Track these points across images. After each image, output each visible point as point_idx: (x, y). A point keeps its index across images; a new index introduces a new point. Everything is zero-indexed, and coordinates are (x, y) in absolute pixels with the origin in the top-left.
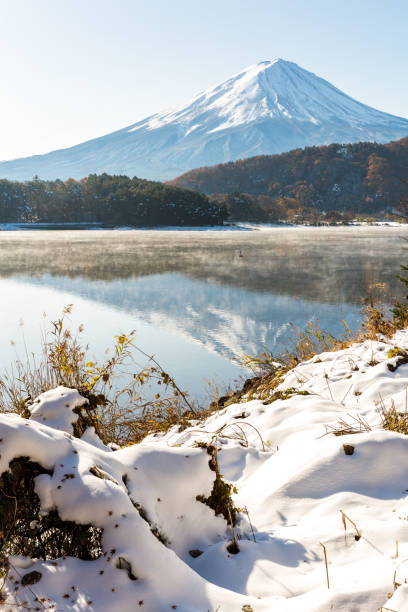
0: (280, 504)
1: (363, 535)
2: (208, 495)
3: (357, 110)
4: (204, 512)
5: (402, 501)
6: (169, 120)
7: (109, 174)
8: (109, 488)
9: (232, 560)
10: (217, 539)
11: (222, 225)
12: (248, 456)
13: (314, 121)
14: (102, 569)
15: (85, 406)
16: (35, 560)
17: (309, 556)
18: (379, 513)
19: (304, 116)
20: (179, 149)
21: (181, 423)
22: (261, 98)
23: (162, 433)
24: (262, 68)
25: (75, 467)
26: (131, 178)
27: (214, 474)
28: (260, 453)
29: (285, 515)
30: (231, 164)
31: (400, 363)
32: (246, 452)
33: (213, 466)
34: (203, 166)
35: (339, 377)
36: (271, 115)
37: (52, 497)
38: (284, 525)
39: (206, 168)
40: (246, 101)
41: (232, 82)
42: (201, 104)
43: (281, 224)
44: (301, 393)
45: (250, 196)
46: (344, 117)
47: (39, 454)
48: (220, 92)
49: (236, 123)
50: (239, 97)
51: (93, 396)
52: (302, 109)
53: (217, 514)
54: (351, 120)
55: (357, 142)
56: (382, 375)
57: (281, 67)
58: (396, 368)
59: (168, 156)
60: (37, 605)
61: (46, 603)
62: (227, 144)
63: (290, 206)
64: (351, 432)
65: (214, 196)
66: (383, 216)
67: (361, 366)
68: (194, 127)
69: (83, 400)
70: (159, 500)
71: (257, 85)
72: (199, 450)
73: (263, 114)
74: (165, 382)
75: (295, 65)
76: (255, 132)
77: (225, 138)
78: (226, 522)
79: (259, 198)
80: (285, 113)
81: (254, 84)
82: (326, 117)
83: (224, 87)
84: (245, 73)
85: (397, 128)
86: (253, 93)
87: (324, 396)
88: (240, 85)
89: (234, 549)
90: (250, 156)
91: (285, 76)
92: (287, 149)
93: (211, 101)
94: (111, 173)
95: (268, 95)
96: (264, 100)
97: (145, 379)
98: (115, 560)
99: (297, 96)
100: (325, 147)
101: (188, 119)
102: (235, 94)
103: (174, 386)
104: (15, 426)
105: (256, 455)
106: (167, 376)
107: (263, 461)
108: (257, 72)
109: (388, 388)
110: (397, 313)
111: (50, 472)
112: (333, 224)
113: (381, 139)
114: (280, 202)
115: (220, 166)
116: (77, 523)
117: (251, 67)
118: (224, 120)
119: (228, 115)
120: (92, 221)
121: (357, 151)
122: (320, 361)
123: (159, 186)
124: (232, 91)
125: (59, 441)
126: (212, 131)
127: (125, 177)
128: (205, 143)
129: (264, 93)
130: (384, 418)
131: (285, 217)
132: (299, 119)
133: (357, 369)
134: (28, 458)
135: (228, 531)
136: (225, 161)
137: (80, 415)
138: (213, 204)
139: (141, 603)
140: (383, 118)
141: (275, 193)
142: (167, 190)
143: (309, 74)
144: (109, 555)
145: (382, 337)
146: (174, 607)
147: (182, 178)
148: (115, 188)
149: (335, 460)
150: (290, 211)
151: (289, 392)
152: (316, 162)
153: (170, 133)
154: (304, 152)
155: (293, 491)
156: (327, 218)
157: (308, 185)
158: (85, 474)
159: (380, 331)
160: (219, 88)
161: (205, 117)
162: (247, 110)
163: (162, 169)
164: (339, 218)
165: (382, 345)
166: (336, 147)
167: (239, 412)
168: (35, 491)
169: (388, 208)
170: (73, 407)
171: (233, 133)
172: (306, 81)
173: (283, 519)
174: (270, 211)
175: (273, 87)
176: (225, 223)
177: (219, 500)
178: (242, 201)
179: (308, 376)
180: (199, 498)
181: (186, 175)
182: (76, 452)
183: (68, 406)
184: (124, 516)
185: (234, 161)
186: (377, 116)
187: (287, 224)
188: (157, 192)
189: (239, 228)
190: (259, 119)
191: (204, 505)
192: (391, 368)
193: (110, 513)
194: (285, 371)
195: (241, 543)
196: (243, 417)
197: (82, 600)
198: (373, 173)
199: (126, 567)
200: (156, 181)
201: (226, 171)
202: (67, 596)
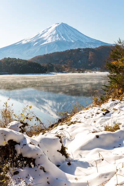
0: (79, 152)
1: (104, 159)
2: (60, 150)
3: (85, 38)
4: (60, 154)
5: (113, 150)
6: (28, 41)
7: (10, 57)
8: (36, 148)
9: (69, 167)
10: (63, 162)
11: (45, 73)
12: (66, 140)
13: (73, 41)
14: (36, 170)
15: (22, 126)
16: (16, 168)
17: (90, 165)
18: (107, 153)
19: (69, 40)
20: (32, 50)
21: (42, 132)
22: (57, 34)
23: (37, 135)
24: (57, 25)
25: (26, 142)
26: (17, 59)
27: (61, 144)
28: (70, 139)
29: (81, 155)
30: (48, 54)
31: (106, 113)
32: (65, 139)
33: (61, 142)
34: (39, 55)
35: (88, 118)
36: (60, 39)
37: (20, 150)
38: (81, 157)
39: (40, 56)
40: (52, 35)
41: (48, 29)
42: (38, 36)
43: (63, 73)
44: (79, 122)
45: (54, 64)
46: (82, 40)
47: (16, 139)
48: (44, 32)
49: (49, 42)
50: (50, 34)
51: (24, 123)
52: (69, 38)
53: (63, 155)
54: (84, 41)
55: (86, 48)
56: (101, 117)
57: (63, 25)
58: (105, 114)
59: (28, 52)
60: (19, 180)
61: (21, 179)
62: (46, 48)
63: (66, 67)
64: (97, 132)
65: (43, 64)
66: (94, 70)
67: (94, 114)
68: (36, 43)
69: (22, 125)
70: (48, 151)
71: (55, 31)
72: (57, 137)
73: (57, 39)
74: (37, 120)
75: (67, 24)
76: (54, 45)
77: (46, 47)
78: (65, 157)
79: (56, 65)
80: (64, 39)
81: (54, 30)
82: (76, 40)
83: (45, 31)
84: (51, 27)
85: (97, 44)
86: (54, 33)
87: (86, 123)
88: (50, 30)
89: (69, 164)
90: (54, 52)
91: (64, 28)
92: (64, 50)
93: (41, 35)
94: (11, 57)
95: (58, 33)
96: (57, 35)
97: (31, 119)
98: (39, 167)
99: (67, 34)
100: (76, 49)
101: (34, 41)
102: (49, 33)
103: (40, 121)
104: (9, 131)
105: (68, 140)
106: (38, 118)
107: (71, 142)
108: (55, 27)
109: (103, 120)
110: (101, 99)
111: (19, 144)
112: (79, 73)
113: (93, 47)
114: (63, 66)
115: (45, 55)
116: (28, 157)
117: (53, 25)
118: (45, 41)
119: (47, 40)
120: (5, 72)
121: (86, 50)
122: (81, 113)
123: (26, 61)
124: (47, 32)
125: (20, 135)
126: (42, 44)
127: (15, 59)
128: (40, 48)
129: (57, 33)
130: (104, 128)
131: (64, 71)
132: (68, 41)
133: (93, 115)
134: (13, 140)
135: (66, 160)
136: (46, 53)
137: (21, 129)
138: (43, 66)
139: (48, 178)
140: (93, 40)
141: (61, 63)
142: (29, 62)
143: (71, 27)
144: (38, 166)
145: (98, 106)
146: (57, 179)
147: (33, 59)
148: (12, 62)
149: (94, 139)
150: (66, 69)
151: (75, 122)
152: (74, 54)
153: (29, 45)
154: (70, 51)
155: (83, 148)
156: (77, 70)
157: (71, 60)
158: (29, 144)
159: (97, 104)
160: (44, 31)
161: (39, 40)
162: (52, 38)
163: (27, 56)
164: (81, 71)
165: (99, 108)
166: (79, 49)
167: (61, 128)
168: (15, 149)
169: (95, 68)
170: (19, 126)
171: (48, 45)
172: (70, 29)
173: (81, 156)
174: (60, 69)
175: (60, 31)
176: (46, 72)
177: (63, 151)
178: (51, 66)
179: (79, 117)
180: (58, 151)
181: (34, 58)
182: (25, 138)
183: (18, 126)
184: (41, 155)
185: (49, 53)
186: (92, 40)
187: (65, 73)
188: (25, 63)
189: (51, 74)
190: (56, 41)
191: (59, 152)
192: (104, 114)
193: (37, 154)
194: (72, 116)
195: (71, 162)
196: (62, 129)
197: (31, 178)
198: (91, 57)
199: (43, 169)
200: (25, 59)
201: (46, 56)
202: (27, 177)
